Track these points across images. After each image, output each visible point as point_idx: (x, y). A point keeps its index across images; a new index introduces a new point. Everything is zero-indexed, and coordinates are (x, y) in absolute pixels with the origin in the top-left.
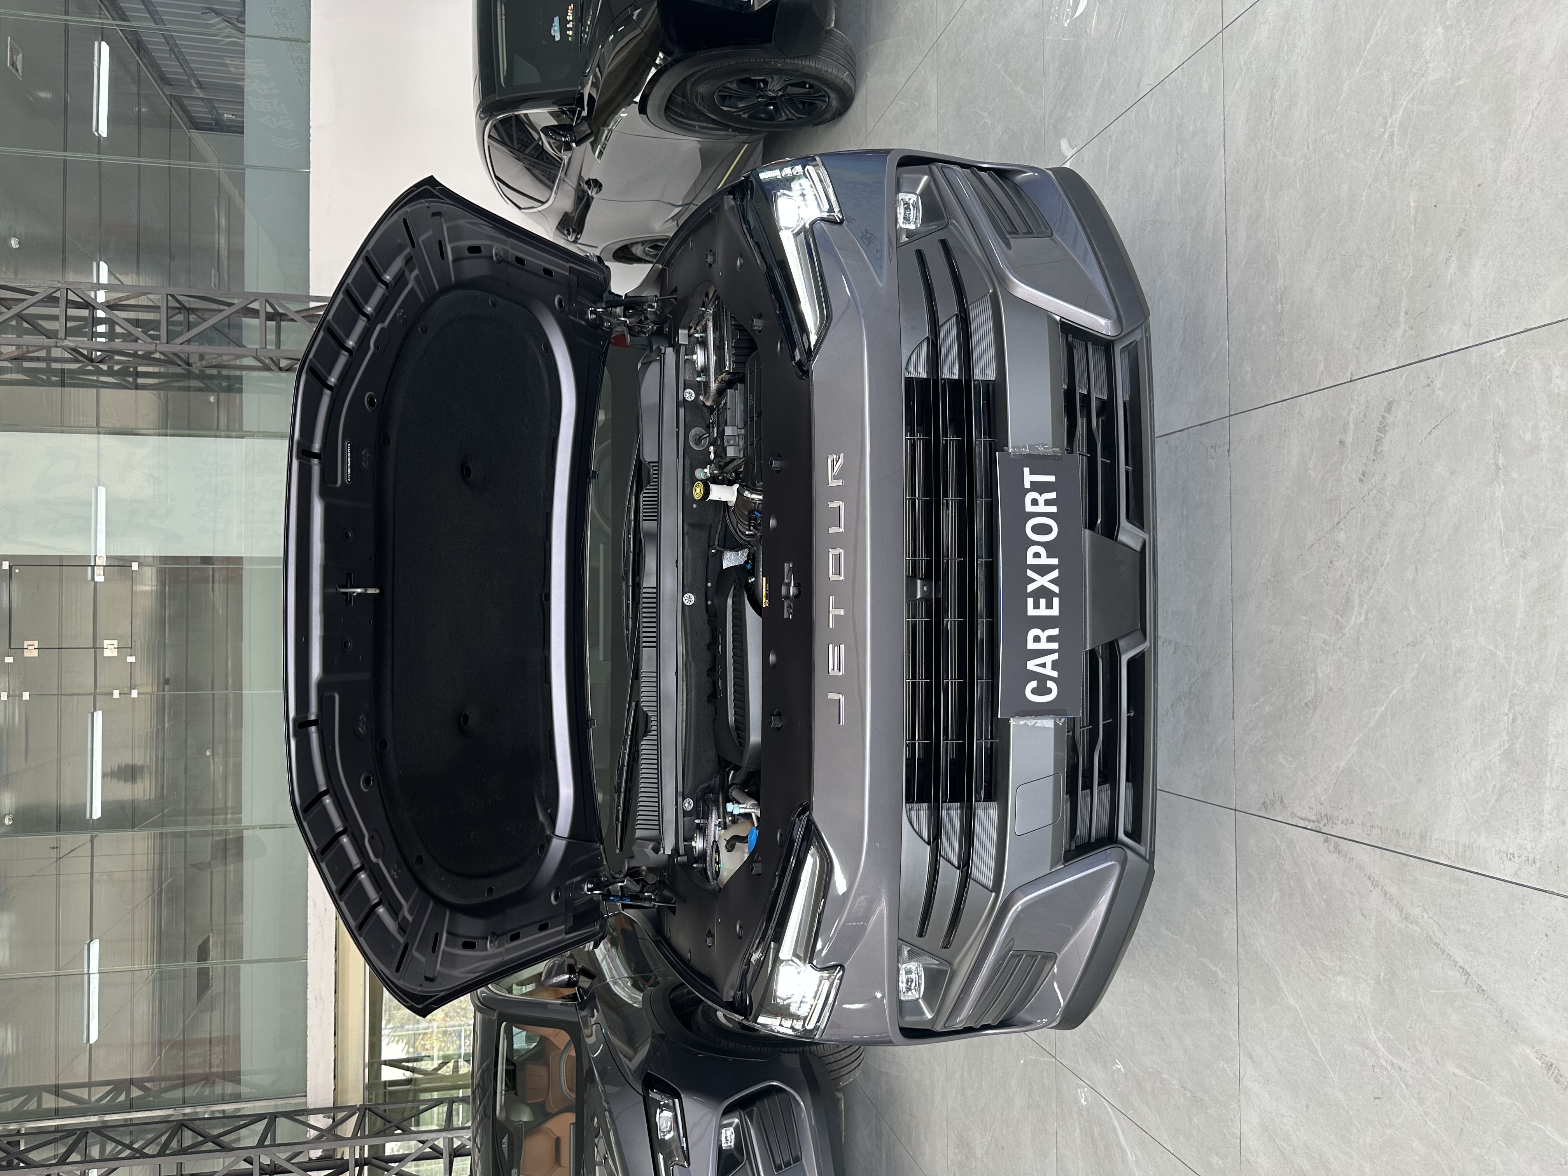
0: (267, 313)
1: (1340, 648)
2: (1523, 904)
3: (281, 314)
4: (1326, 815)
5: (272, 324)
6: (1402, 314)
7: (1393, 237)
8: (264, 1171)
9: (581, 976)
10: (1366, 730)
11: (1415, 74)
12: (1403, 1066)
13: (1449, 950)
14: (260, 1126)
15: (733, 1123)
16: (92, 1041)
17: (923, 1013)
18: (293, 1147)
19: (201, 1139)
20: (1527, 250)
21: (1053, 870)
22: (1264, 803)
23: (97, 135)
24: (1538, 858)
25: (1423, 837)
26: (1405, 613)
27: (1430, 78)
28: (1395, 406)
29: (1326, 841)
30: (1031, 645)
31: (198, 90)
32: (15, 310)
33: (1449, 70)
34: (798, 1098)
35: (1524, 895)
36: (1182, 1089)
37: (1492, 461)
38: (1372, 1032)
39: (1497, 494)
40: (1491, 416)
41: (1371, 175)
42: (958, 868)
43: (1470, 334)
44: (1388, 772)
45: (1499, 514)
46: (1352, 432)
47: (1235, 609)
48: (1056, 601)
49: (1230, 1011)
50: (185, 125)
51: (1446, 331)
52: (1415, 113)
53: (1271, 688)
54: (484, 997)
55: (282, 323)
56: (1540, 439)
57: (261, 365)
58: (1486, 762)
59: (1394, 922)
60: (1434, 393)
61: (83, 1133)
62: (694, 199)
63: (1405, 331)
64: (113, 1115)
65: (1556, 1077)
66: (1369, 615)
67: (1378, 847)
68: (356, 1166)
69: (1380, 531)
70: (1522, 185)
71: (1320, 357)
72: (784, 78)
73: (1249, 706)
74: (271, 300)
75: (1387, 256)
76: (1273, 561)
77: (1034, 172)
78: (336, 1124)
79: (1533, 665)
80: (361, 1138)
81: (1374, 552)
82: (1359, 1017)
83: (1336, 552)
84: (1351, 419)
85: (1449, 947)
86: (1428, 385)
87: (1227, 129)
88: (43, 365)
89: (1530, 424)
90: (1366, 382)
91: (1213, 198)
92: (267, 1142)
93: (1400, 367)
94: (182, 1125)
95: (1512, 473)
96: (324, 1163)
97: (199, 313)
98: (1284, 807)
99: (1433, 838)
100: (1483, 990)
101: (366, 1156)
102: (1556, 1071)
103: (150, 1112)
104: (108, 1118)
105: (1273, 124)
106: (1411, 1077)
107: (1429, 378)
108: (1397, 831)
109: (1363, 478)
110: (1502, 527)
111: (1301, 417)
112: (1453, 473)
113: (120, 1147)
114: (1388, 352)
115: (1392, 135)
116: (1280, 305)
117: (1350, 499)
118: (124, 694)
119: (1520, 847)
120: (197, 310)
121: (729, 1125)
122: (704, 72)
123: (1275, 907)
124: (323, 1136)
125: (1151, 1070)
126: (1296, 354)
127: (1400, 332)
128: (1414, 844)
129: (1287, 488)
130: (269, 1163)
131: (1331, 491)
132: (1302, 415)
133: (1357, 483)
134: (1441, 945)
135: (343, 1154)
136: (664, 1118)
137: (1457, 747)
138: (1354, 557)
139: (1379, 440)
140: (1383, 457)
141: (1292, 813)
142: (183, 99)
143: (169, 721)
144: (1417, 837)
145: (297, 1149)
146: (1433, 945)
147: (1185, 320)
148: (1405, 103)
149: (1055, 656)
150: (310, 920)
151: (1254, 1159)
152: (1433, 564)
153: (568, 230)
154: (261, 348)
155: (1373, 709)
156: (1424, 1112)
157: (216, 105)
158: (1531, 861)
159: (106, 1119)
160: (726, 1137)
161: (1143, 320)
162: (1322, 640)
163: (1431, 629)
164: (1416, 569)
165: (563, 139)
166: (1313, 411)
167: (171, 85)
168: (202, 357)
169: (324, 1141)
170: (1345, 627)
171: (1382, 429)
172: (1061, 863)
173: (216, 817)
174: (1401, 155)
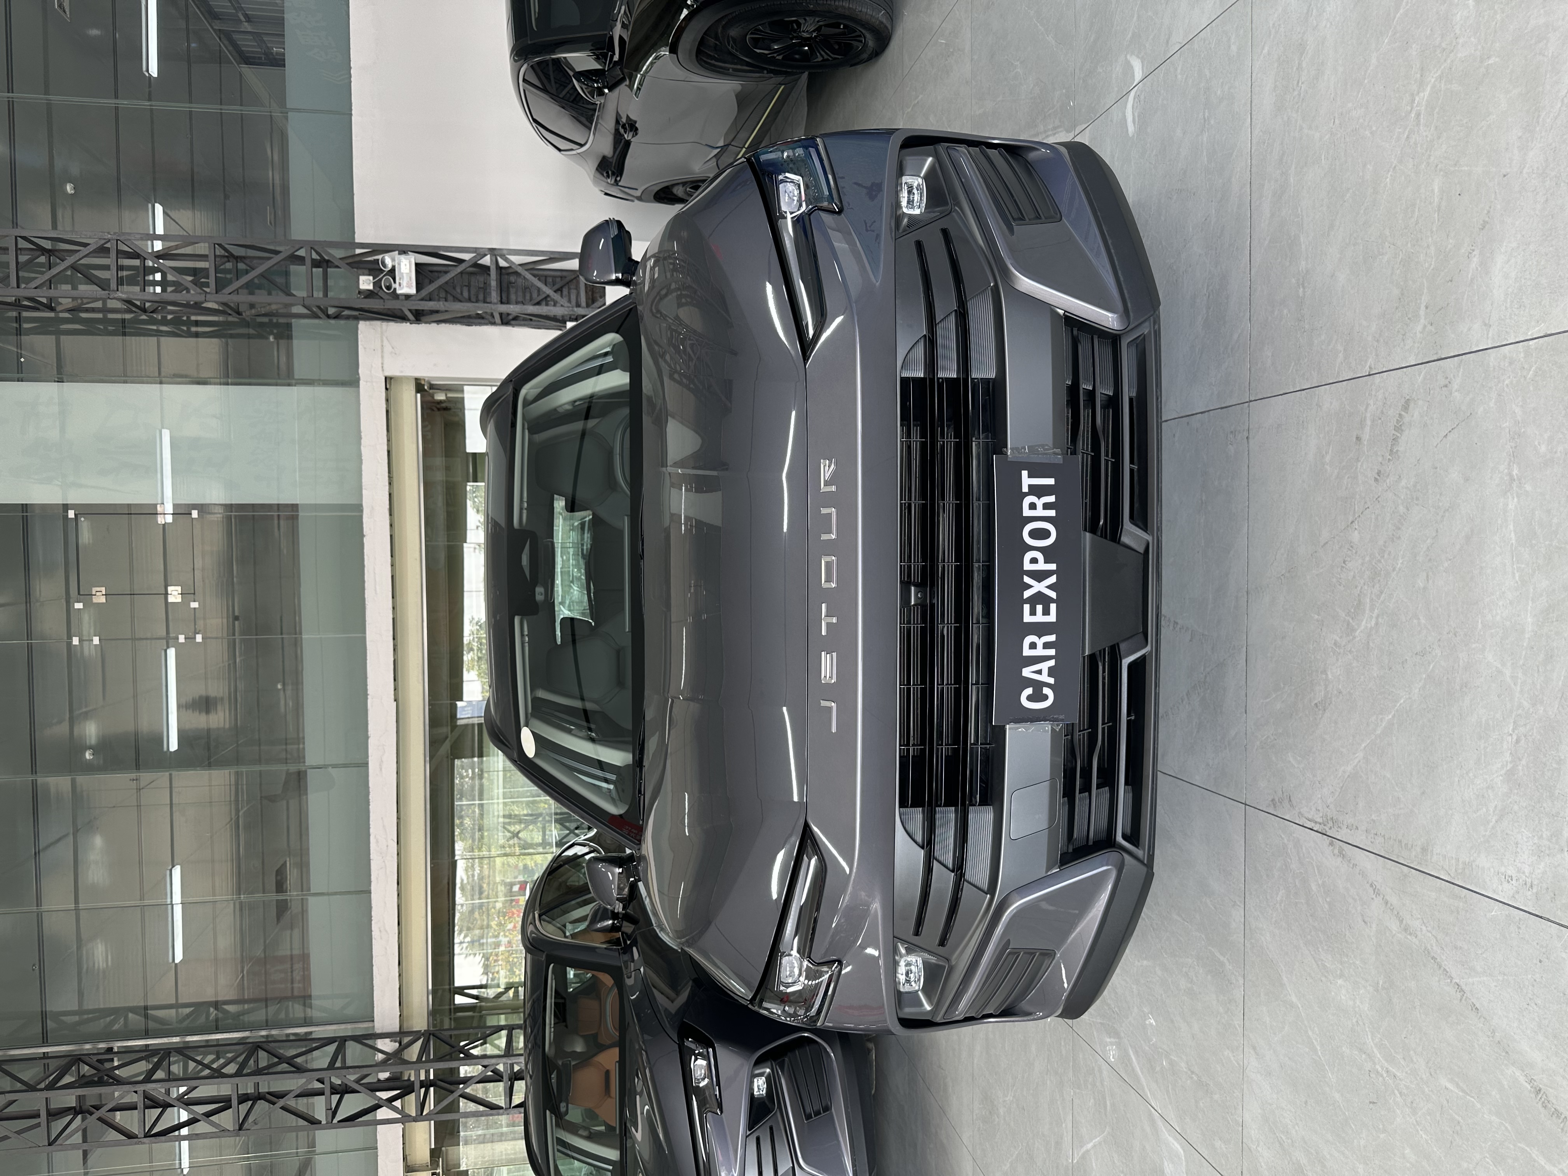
0: (313, 260)
1: (1350, 651)
2: (1519, 928)
3: (328, 261)
4: (1332, 819)
5: (318, 271)
6: (1423, 307)
7: (1416, 224)
8: (335, 1090)
9: (624, 922)
10: (1373, 737)
11: (1444, 50)
12: (1398, 1074)
13: (1445, 965)
14: (332, 1048)
15: (765, 1072)
16: (177, 961)
17: (922, 1005)
18: (362, 1069)
19: (276, 1060)
20: (1551, 249)
21: (1049, 873)
22: (1273, 800)
23: (147, 75)
24: (1535, 883)
25: (1424, 850)
26: (1415, 621)
27: (1459, 55)
28: (1412, 405)
29: (1331, 844)
30: (1027, 652)
31: (246, 24)
32: (70, 260)
33: (1479, 47)
34: (829, 1050)
35: (1520, 919)
36: (1189, 1072)
37: (1506, 471)
38: (1370, 1037)
39: (1510, 506)
40: (1507, 424)
41: (1396, 155)
42: (953, 871)
43: (1490, 335)
44: (1393, 782)
45: (1511, 527)
46: (1369, 428)
47: (1250, 601)
48: (1053, 607)
49: (1236, 1002)
50: (235, 60)
51: (1466, 330)
52: (1442, 92)
53: (1282, 685)
54: (534, 937)
55: (329, 269)
56: (1556, 452)
57: (309, 312)
58: (1489, 780)
59: (1394, 932)
60: (1451, 394)
61: (166, 1053)
62: (733, 140)
63: (1425, 327)
64: (193, 1037)
65: (1543, 1102)
66: (1380, 620)
67: (1381, 856)
68: (421, 1087)
69: (1393, 535)
70: (1548, 178)
71: (1340, 348)
72: (817, 19)
73: (1262, 701)
74: (316, 248)
75: (1409, 245)
76: (1288, 555)
77: (1046, 149)
78: (402, 1048)
79: (1538, 687)
80: (425, 1062)
81: (1386, 556)
82: (1357, 1022)
83: (1349, 552)
84: (1368, 415)
85: (1446, 963)
86: (1446, 386)
87: (1254, 96)
88: (100, 316)
89: (1546, 436)
90: (1385, 377)
91: (1239, 169)
92: (338, 1064)
93: (1418, 364)
94: (257, 1047)
95: (1526, 486)
96: (391, 1084)
97: (247, 261)
98: (1292, 806)
99: (1435, 853)
100: (1477, 1009)
101: (432, 1077)
102: (1544, 1096)
103: (228, 1034)
104: (189, 1039)
105: (1299, 95)
106: (1405, 1086)
107: (1447, 378)
108: (1400, 842)
109: (1378, 477)
110: (1514, 542)
111: (1319, 409)
112: (1467, 480)
113: (200, 1067)
114: (1407, 347)
115: (1418, 115)
116: (1301, 289)
117: (1365, 498)
118: (188, 638)
119: (1519, 871)
120: (244, 258)
121: (761, 1075)
122: (734, 14)
123: (1281, 905)
124: (389, 1059)
125: (1160, 1050)
126: (1316, 341)
127: (1419, 328)
128: (1415, 857)
129: (1303, 482)
130: (340, 1083)
131: (1346, 488)
132: (1320, 406)
133: (1372, 482)
134: (1438, 960)
135: (410, 1076)
136: (699, 1066)
137: (1461, 763)
138: (1367, 559)
139: (1395, 439)
140: (1399, 457)
141: (1300, 813)
142: (232, 34)
143: (240, 656)
144: (1419, 849)
145: (365, 1071)
146: (1430, 958)
147: (1209, 297)
148: (1433, 80)
149: (1052, 663)
150: (373, 856)
151: (1255, 1147)
152: (1444, 574)
153: (607, 173)
154: (308, 297)
155: (1381, 717)
156: (1416, 1121)
157: (265, 39)
158: (1529, 885)
159: (187, 1040)
160: (758, 1086)
161: (1152, 312)
162: (1333, 641)
163: (1439, 640)
164: (1427, 576)
165: (596, 85)
166: (1331, 403)
167: (220, 19)
168: (252, 306)
169: (390, 1064)
170: (1355, 630)
171: (1399, 428)
172: (1057, 866)
173: (289, 747)
174: (1427, 136)
